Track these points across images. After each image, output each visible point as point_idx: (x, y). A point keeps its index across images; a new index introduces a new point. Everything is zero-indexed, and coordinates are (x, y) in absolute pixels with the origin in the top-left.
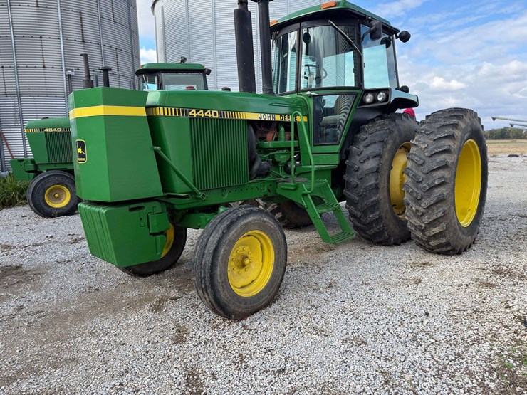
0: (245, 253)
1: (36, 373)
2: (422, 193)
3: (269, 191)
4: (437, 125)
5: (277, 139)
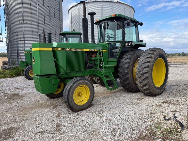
0: (80, 92)
2: (141, 75)
3: (92, 73)
4: (147, 53)
5: (96, 57)
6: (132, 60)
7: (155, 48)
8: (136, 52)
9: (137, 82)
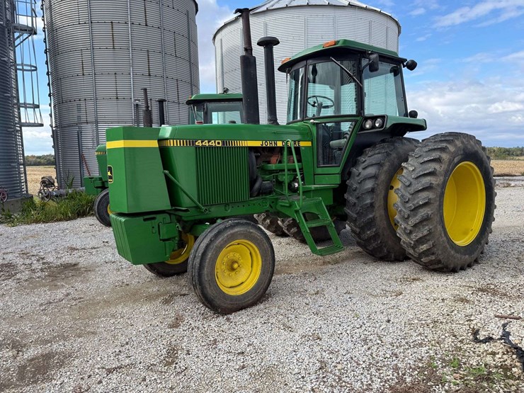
0: (235, 259)
1: (65, 338)
2: (409, 213)
3: (271, 207)
4: (426, 149)
5: (280, 162)
6: (385, 168)
7: (451, 134)
8: (397, 145)
9: (399, 232)
